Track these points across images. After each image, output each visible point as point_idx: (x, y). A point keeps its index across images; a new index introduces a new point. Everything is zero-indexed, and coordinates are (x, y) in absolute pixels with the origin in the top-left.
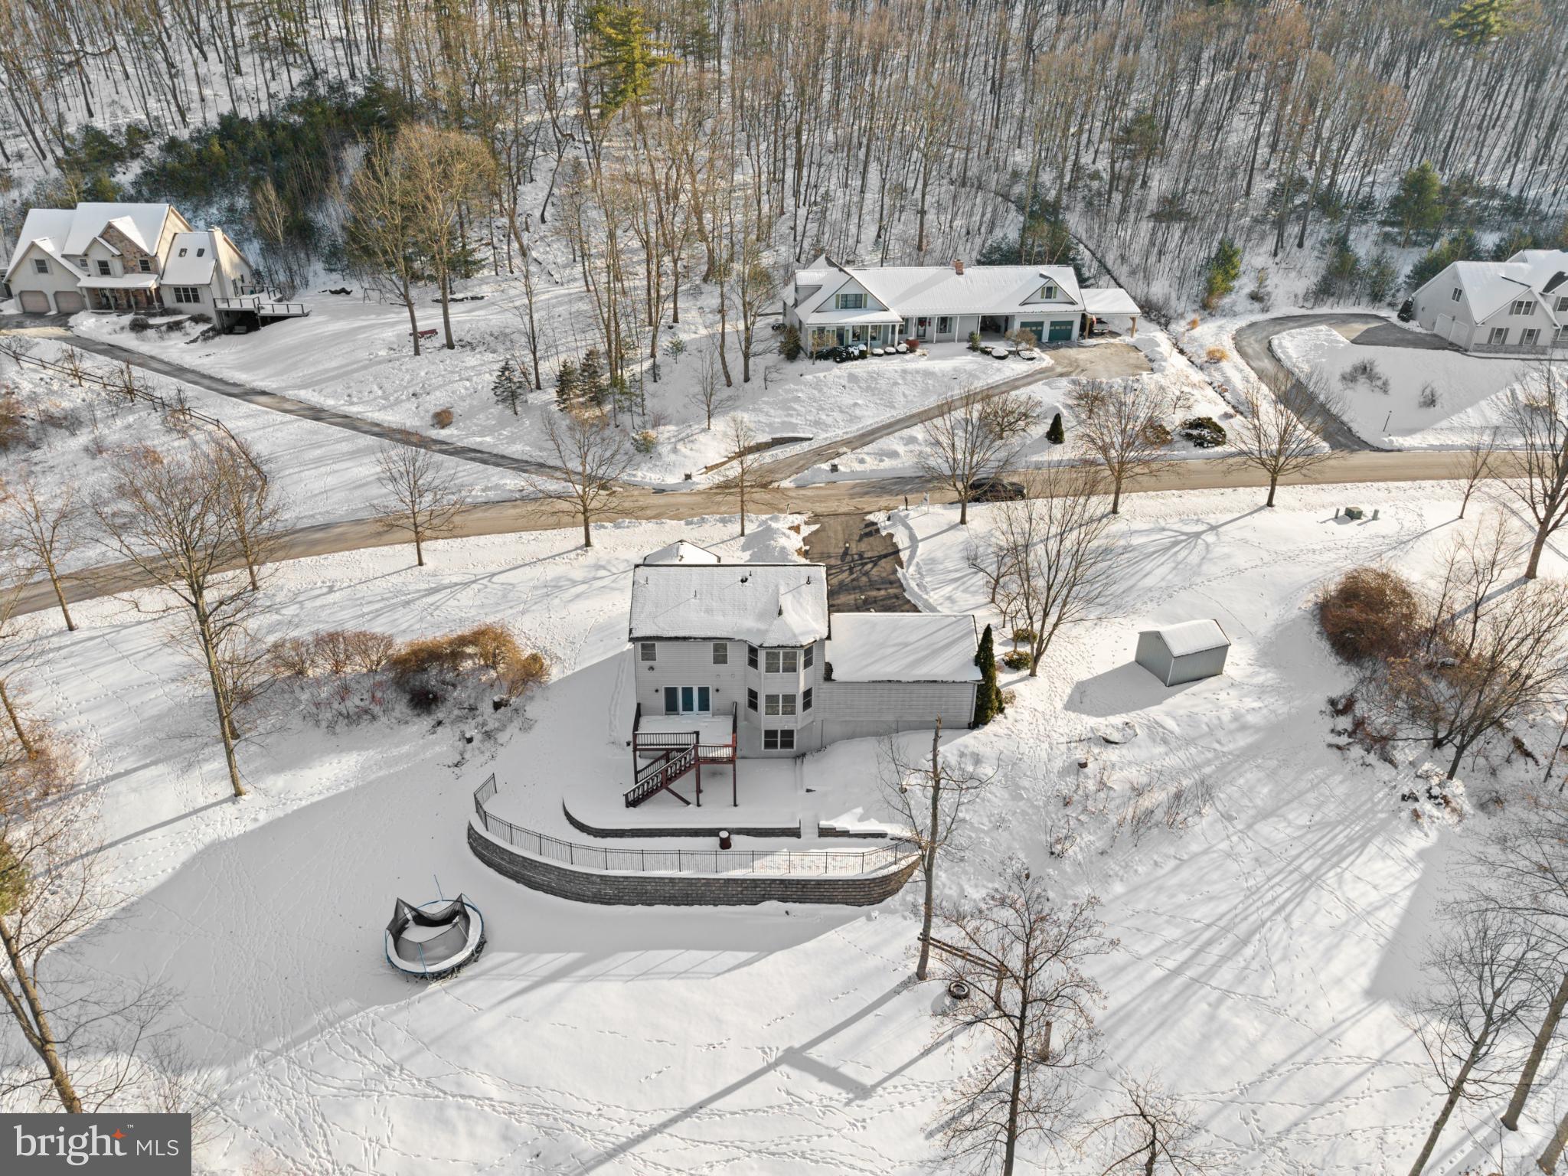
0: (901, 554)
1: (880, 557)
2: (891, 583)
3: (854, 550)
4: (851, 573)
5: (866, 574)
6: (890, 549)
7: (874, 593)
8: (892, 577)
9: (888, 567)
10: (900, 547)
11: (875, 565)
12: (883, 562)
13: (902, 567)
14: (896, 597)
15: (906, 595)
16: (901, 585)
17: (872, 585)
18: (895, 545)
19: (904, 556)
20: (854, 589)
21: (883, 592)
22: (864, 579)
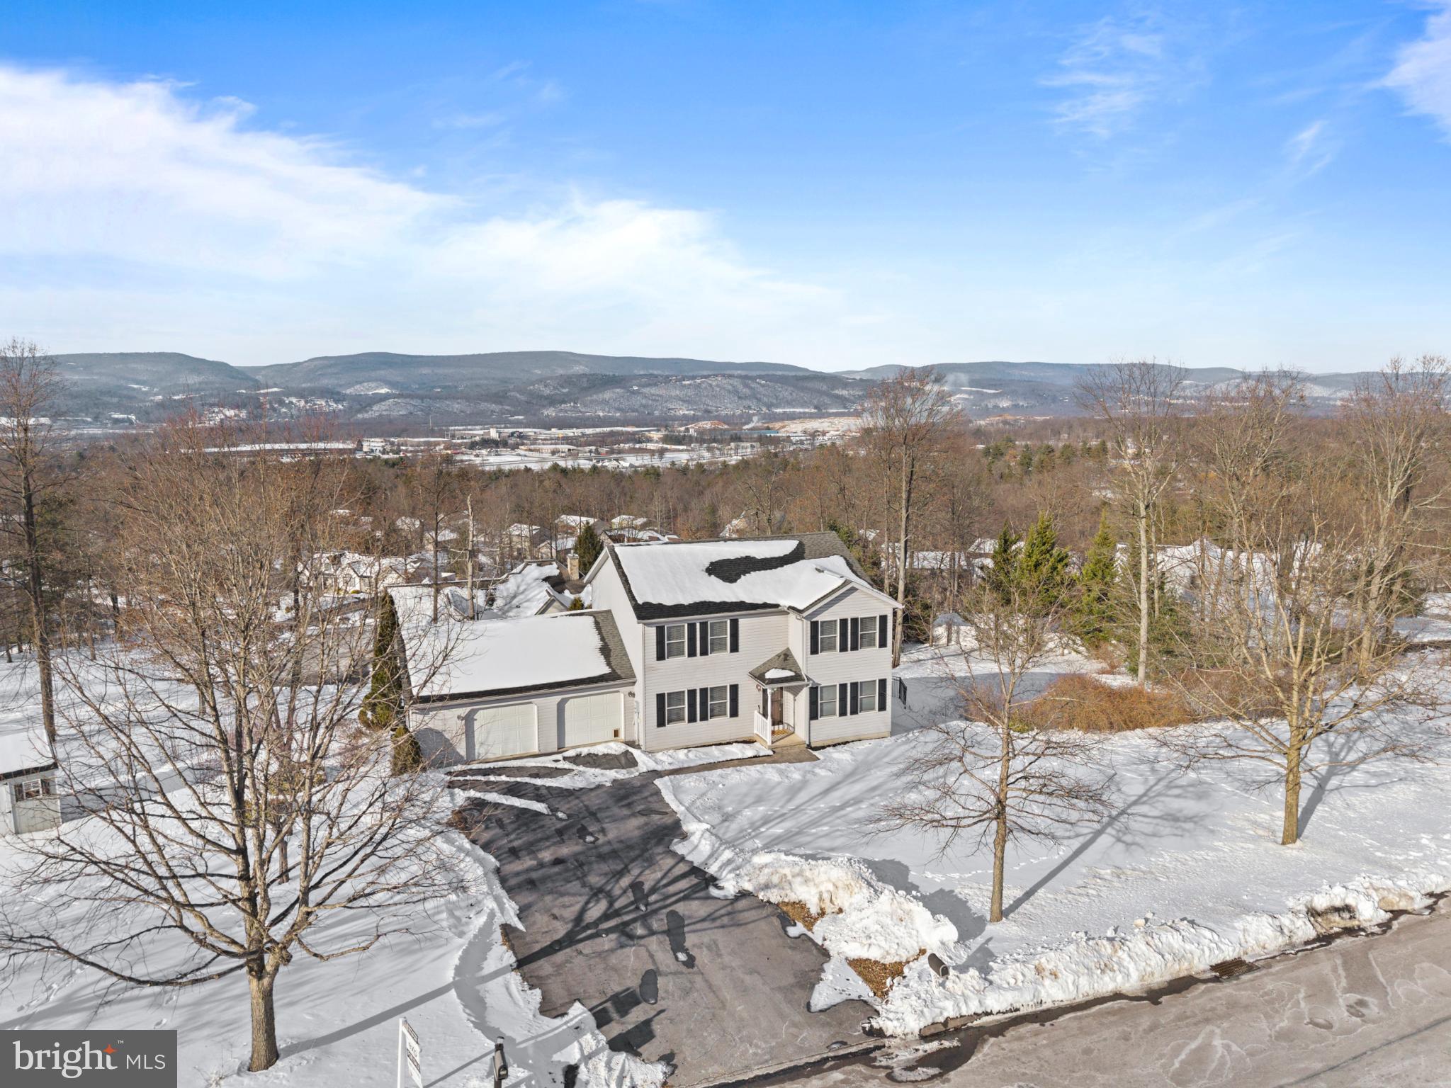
0: (510, 958)
1: (569, 940)
2: (532, 884)
3: (658, 948)
4: (636, 886)
5: (597, 893)
6: (544, 966)
7: (565, 851)
8: (528, 897)
9: (541, 920)
10: (514, 979)
11: (579, 918)
12: (561, 930)
13: (507, 930)
14: (514, 853)
15: (492, 860)
16: (503, 881)
17: (575, 868)
18: (532, 982)
19: (500, 956)
20: (614, 854)
21: (546, 856)
22: (595, 880)
